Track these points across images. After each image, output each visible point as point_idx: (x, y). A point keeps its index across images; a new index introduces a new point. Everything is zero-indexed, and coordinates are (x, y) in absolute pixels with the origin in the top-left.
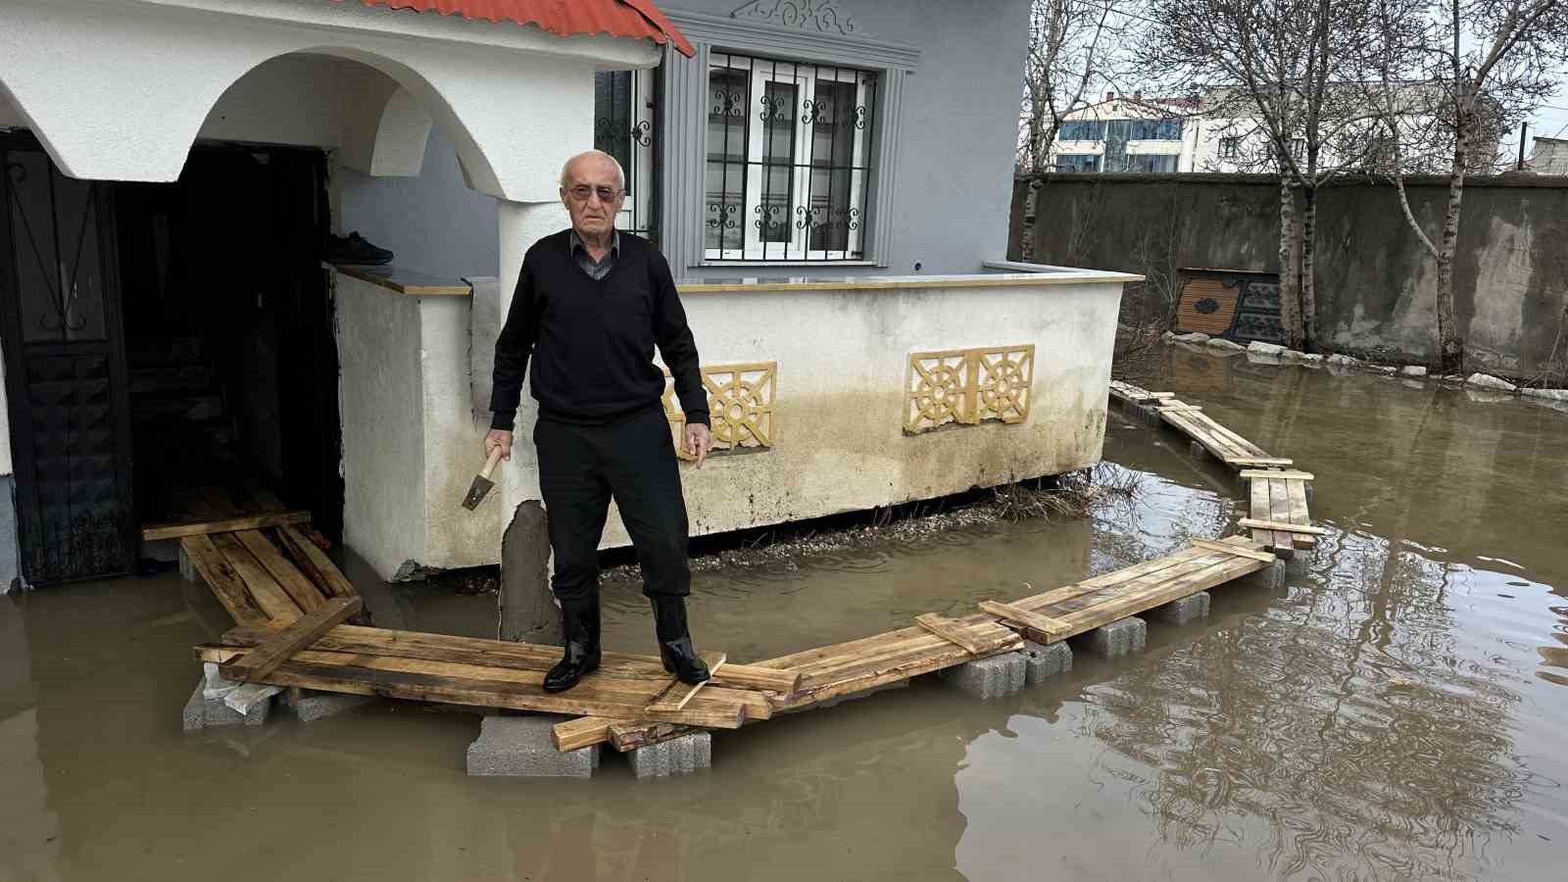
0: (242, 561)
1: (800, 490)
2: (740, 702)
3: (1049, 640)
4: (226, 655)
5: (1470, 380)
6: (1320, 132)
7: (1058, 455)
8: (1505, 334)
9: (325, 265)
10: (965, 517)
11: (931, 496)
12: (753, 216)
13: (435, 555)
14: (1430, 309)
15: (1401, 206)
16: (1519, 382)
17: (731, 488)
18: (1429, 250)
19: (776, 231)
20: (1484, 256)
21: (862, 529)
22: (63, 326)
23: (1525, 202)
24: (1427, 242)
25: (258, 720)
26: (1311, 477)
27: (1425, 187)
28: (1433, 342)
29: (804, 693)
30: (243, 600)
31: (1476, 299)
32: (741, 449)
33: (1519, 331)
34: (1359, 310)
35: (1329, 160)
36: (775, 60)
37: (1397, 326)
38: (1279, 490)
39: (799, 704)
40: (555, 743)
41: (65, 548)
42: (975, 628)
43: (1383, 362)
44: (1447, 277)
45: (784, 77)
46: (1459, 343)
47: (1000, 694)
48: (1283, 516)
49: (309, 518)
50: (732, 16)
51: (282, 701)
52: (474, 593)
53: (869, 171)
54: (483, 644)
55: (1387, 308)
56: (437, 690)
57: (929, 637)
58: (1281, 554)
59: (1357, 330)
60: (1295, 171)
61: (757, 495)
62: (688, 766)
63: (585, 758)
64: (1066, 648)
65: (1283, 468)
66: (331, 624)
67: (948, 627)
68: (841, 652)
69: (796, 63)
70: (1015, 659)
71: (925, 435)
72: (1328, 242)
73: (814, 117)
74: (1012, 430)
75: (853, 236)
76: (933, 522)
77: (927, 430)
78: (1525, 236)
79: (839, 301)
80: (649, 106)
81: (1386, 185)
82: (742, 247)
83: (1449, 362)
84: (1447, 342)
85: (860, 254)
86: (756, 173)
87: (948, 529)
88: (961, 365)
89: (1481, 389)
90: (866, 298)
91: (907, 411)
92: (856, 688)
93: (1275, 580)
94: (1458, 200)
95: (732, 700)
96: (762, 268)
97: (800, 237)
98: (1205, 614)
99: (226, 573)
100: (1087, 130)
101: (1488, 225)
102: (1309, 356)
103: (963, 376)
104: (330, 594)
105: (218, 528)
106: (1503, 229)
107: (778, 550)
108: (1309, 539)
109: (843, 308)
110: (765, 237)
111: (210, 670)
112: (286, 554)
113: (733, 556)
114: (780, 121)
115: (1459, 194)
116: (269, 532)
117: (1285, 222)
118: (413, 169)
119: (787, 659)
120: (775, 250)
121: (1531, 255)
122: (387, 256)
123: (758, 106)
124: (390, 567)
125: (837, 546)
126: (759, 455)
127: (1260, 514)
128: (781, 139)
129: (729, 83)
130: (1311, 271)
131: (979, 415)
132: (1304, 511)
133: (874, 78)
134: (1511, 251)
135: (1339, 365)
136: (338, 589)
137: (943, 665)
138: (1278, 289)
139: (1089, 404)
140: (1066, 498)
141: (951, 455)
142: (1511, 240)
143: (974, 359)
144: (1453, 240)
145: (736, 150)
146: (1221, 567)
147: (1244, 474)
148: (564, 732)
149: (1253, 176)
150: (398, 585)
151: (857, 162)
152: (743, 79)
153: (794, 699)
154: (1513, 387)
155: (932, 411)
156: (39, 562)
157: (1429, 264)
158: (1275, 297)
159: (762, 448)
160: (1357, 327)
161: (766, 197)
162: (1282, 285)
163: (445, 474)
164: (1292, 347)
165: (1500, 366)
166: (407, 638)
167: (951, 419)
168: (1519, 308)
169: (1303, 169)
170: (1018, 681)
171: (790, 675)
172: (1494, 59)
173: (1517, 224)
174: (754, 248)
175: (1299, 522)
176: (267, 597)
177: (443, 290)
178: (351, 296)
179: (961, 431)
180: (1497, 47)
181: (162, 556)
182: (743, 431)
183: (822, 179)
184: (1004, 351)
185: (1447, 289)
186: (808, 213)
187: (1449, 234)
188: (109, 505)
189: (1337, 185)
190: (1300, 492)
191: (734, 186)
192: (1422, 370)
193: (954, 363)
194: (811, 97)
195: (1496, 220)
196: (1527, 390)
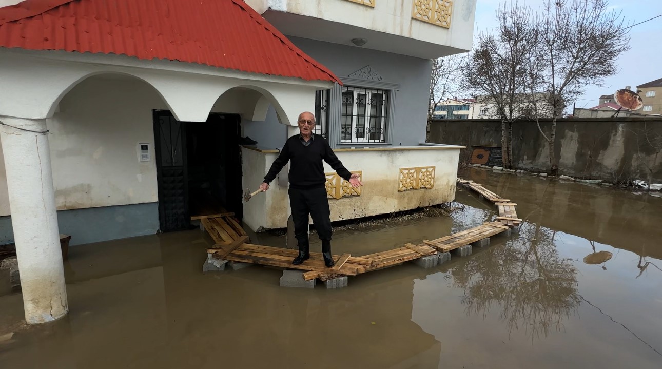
0: (217, 226)
1: (369, 208)
2: (356, 268)
3: (444, 251)
4: (214, 251)
5: (560, 177)
6: (513, 107)
7: (442, 198)
8: (571, 164)
9: (239, 145)
10: (416, 216)
11: (406, 210)
12: (354, 130)
13: (268, 225)
14: (547, 157)
15: (538, 127)
16: (575, 177)
17: (349, 207)
18: (547, 139)
19: (360, 134)
20: (563, 141)
21: (386, 219)
22: (172, 163)
23: (575, 125)
24: (546, 137)
25: (222, 269)
26: (516, 205)
27: (545, 122)
28: (549, 166)
29: (374, 266)
30: (217, 236)
31: (561, 154)
32: (352, 196)
33: (575, 163)
34: (525, 157)
35: (516, 114)
36: (360, 88)
37: (537, 162)
38: (507, 208)
39: (373, 269)
40: (304, 278)
41: (171, 222)
42: (422, 247)
43: (533, 172)
44: (552, 147)
45: (363, 92)
46: (556, 166)
47: (430, 267)
48: (509, 216)
49: (234, 214)
50: (349, 76)
51: (228, 264)
52: (278, 235)
53: (386, 117)
54: (282, 249)
55: (534, 156)
56: (271, 262)
57: (409, 250)
58: (510, 227)
59: (525, 163)
60: (506, 118)
61: (356, 209)
62: (341, 286)
63: (312, 282)
64: (449, 253)
65: (507, 202)
66: (242, 243)
67: (414, 247)
68: (384, 254)
69: (366, 89)
70: (435, 257)
71: (404, 192)
72: (516, 138)
73: (371, 103)
74: (429, 190)
75: (382, 135)
76: (406, 217)
77: (405, 191)
78: (576, 135)
79: (380, 154)
80: (326, 101)
81: (533, 121)
82: (351, 139)
83: (554, 172)
84: (553, 166)
85: (384, 141)
86: (355, 118)
87: (411, 219)
88: (414, 172)
89: (564, 179)
90: (387, 153)
91: (399, 185)
92: (389, 264)
93: (509, 234)
94: (555, 125)
95: (353, 267)
96: (357, 145)
97: (367, 136)
98: (489, 244)
99: (213, 229)
100: (442, 108)
101: (564, 133)
102: (511, 170)
103: (415, 175)
104: (240, 235)
105: (210, 216)
106: (569, 133)
107: (363, 225)
108: (518, 222)
109: (381, 156)
110: (357, 136)
111: (210, 255)
112: (228, 224)
113: (349, 226)
114: (361, 104)
115: (555, 123)
116: (224, 218)
117: (503, 132)
118: (263, 119)
119: (368, 256)
120: (360, 140)
121: (578, 141)
122: (256, 143)
123: (355, 100)
124: (256, 228)
125: (379, 224)
126: (357, 197)
127: (502, 215)
128: (362, 109)
129: (348, 95)
130: (511, 146)
131: (420, 186)
132: (515, 214)
133: (388, 92)
134: (572, 140)
135: (520, 173)
136: (242, 233)
137: (414, 258)
138: (501, 151)
139: (451, 183)
140: (445, 210)
141: (412, 198)
142: (572, 136)
143: (418, 170)
144: (554, 137)
145: (349, 112)
146: (493, 230)
147: (496, 204)
148: (306, 275)
149: (493, 119)
150: (258, 233)
151: (383, 115)
152: (351, 93)
153: (371, 267)
154: (574, 179)
155: (406, 185)
156: (164, 225)
157: (547, 144)
158: (501, 154)
159: (358, 195)
160: (525, 162)
161: (358, 125)
162: (502, 150)
163: (271, 203)
164: (506, 168)
165: (569, 173)
166: (262, 247)
167: (412, 187)
168: (575, 156)
169: (508, 117)
170: (436, 263)
171: (370, 260)
172: (565, 85)
173: (573, 132)
174: (354, 139)
175: (514, 217)
176: (224, 235)
177: (272, 151)
178: (246, 153)
179: (415, 191)
180: (566, 81)
181: (195, 224)
182: (352, 190)
183: (373, 120)
184: (427, 168)
185: (552, 151)
186: (369, 129)
187: (552, 135)
188: (182, 210)
189: (517, 121)
190: (513, 209)
191: (349, 123)
192: (545, 174)
193: (412, 171)
194: (370, 98)
195: (567, 131)
196: (578, 180)
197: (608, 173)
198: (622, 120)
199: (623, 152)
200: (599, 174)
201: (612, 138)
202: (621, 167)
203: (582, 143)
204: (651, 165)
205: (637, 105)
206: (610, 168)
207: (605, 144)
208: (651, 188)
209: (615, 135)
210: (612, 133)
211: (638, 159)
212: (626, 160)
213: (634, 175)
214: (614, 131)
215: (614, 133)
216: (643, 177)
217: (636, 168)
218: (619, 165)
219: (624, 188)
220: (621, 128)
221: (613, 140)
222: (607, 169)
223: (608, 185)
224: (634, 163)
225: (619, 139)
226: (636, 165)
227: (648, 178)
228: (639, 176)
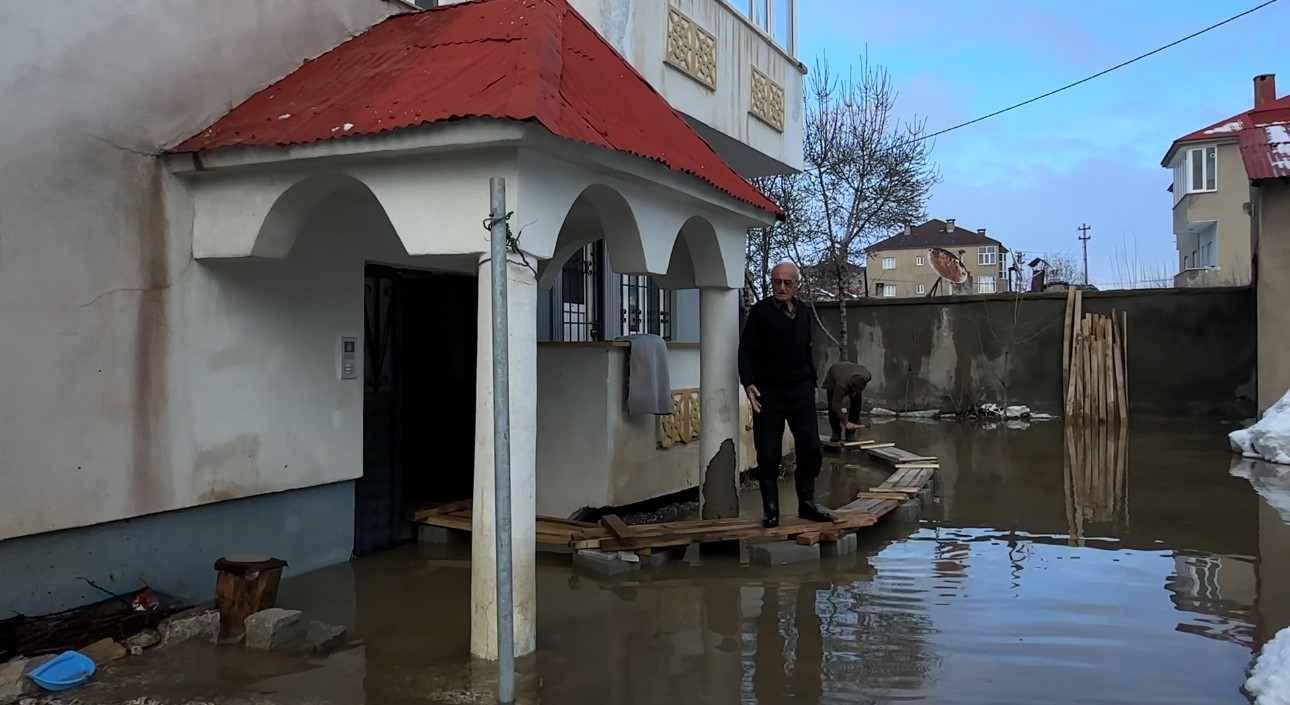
5: (872, 412)
8: (878, 386)
16: (894, 411)
18: (833, 341)
20: (859, 345)
23: (874, 313)
24: (830, 336)
27: (826, 308)
33: (884, 384)
78: (878, 331)
89: (877, 416)
94: (844, 314)
101: (858, 327)
106: (866, 329)
115: (844, 310)
121: (883, 342)
134: (872, 340)
142: (871, 334)
144: (846, 335)
154: (894, 413)
157: (830, 351)
165: (883, 403)
168: (882, 371)
173: (873, 325)
187: (843, 332)
195: (861, 324)
196: (901, 414)
197: (940, 397)
198: (946, 301)
199: (956, 358)
200: (926, 400)
201: (936, 333)
202: (958, 384)
203: (890, 344)
204: (1001, 373)
205: (960, 276)
206: (941, 387)
207: (926, 347)
208: (1008, 414)
209: (939, 328)
210: (934, 324)
211: (980, 366)
212: (961, 370)
213: (978, 395)
214: (936, 321)
215: (936, 326)
216: (992, 399)
217: (978, 383)
218: (953, 380)
219: (973, 418)
220: (945, 314)
221: (938, 337)
222: (937, 389)
223: (949, 418)
224: (975, 375)
225: (945, 334)
226: (978, 378)
227: (999, 398)
228: (987, 397)
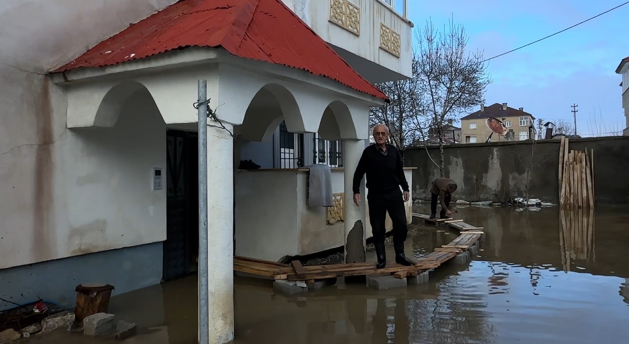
5: (457, 202)
8: (461, 190)
15: (427, 155)
16: (469, 201)
18: (437, 166)
20: (451, 168)
23: (458, 151)
24: (435, 163)
27: (433, 149)
33: (464, 188)
34: (418, 186)
38: (459, 224)
44: (443, 174)
55: (426, 184)
78: (460, 161)
81: (420, 149)
89: (460, 204)
94: (442, 152)
101: (449, 158)
106: (454, 160)
115: (442, 150)
121: (463, 166)
134: (457, 165)
142: (457, 162)
144: (443, 163)
154: (468, 203)
160: (418, 192)
165: (463, 198)
168: (463, 181)
173: (457, 158)
189: (408, 150)
195: (451, 157)
196: (472, 203)
197: (493, 195)
198: (495, 145)
199: (501, 174)
200: (486, 196)
201: (490, 161)
202: (502, 187)
203: (466, 167)
204: (525, 182)
205: (503, 132)
206: (493, 189)
207: (485, 168)
208: (529, 203)
209: (492, 158)
210: (489, 157)
211: (514, 178)
212: (504, 180)
213: (513, 194)
214: (491, 155)
215: (491, 157)
216: (520, 195)
217: (513, 187)
218: (500, 186)
219: (510, 205)
220: (495, 151)
221: (492, 163)
222: (492, 191)
223: (498, 205)
224: (512, 183)
225: (496, 162)
226: (513, 185)
227: (524, 195)
228: (518, 194)
